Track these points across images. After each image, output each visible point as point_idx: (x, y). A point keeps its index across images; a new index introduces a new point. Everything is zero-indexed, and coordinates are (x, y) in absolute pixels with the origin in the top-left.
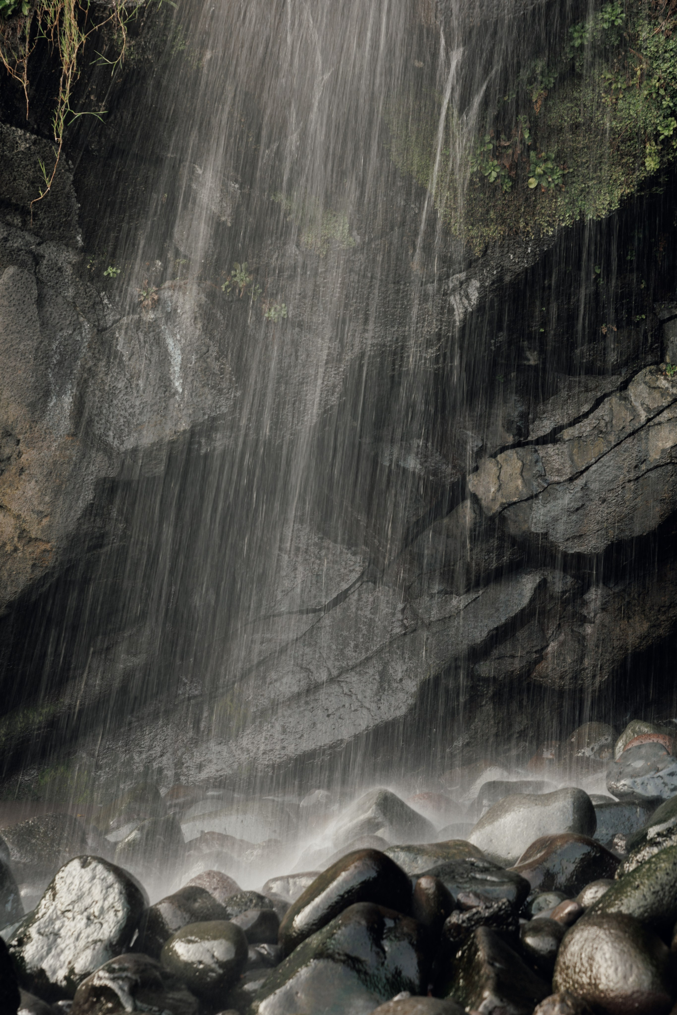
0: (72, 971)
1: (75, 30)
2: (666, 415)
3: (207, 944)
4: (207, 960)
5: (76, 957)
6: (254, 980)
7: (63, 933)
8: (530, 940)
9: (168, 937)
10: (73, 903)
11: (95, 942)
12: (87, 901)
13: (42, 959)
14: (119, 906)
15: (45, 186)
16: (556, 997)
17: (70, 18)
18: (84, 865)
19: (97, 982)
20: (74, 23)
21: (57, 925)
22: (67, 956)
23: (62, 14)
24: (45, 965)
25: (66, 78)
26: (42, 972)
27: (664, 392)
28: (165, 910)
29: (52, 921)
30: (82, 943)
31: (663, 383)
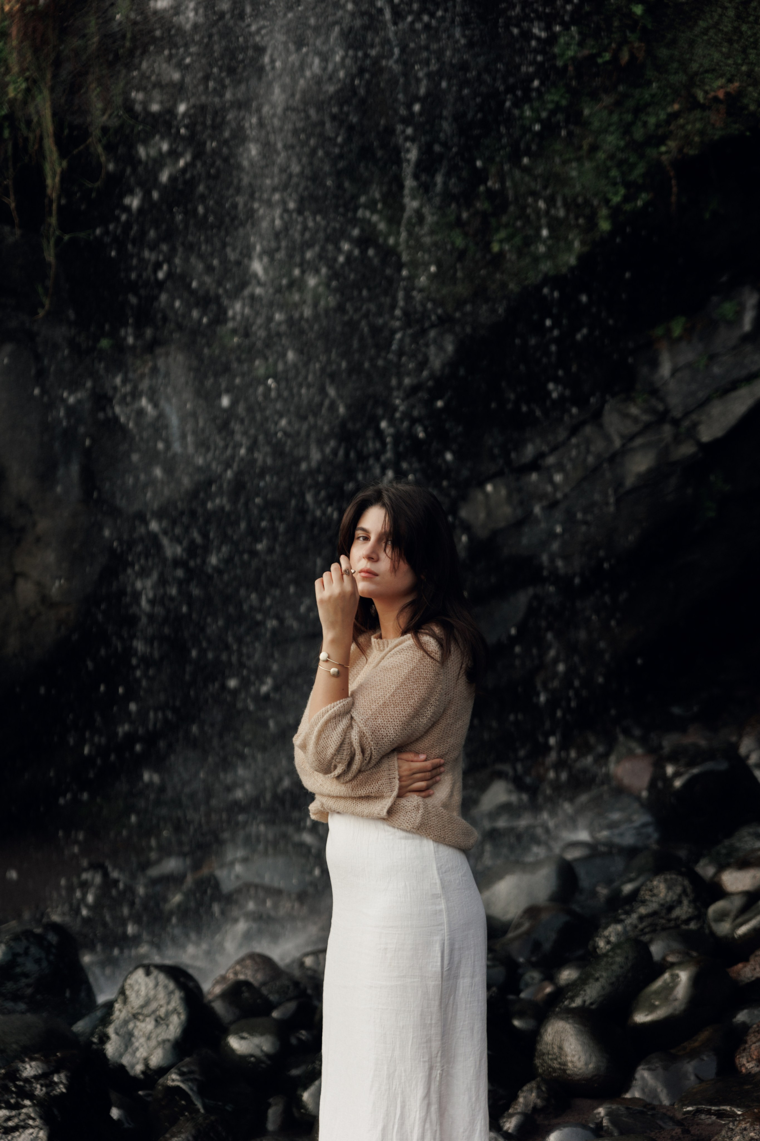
0: (147, 1065)
1: (55, 156)
2: (639, 441)
3: (257, 1040)
4: (257, 1052)
5: (150, 1054)
6: (297, 1066)
7: (136, 1033)
8: (516, 1023)
9: (225, 1031)
10: (142, 1007)
11: (164, 1041)
12: (154, 1005)
13: (121, 1056)
14: (181, 1009)
15: (43, 306)
16: (533, 1084)
17: (49, 144)
18: (148, 973)
19: (170, 1083)
20: (54, 149)
21: (131, 1026)
22: (142, 1053)
23: (41, 138)
24: (125, 1061)
25: (51, 202)
26: (122, 1067)
27: (636, 420)
28: (219, 1007)
29: (126, 1022)
30: (153, 1043)
31: (634, 410)
